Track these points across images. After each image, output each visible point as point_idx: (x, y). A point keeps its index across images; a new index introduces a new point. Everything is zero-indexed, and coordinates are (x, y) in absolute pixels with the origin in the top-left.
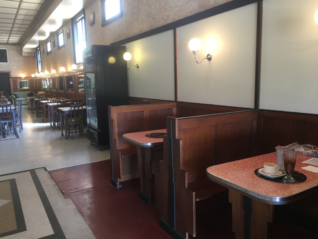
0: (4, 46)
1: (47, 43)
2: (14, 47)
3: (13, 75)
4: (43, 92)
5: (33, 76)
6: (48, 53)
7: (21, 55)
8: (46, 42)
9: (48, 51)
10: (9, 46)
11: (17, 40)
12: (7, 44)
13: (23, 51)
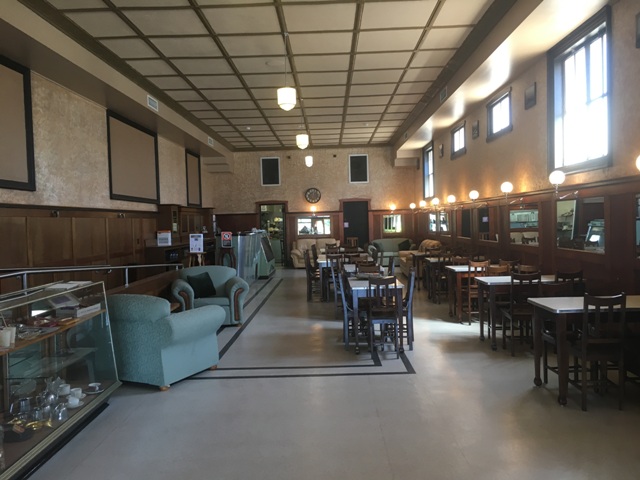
0: (363, 150)
1: (453, 133)
2: (379, 150)
3: (375, 205)
4: (435, 242)
5: (413, 206)
6: (455, 155)
7: (393, 164)
8: (453, 129)
9: (457, 149)
10: (371, 149)
11: (389, 135)
12: (369, 145)
13: (398, 156)
